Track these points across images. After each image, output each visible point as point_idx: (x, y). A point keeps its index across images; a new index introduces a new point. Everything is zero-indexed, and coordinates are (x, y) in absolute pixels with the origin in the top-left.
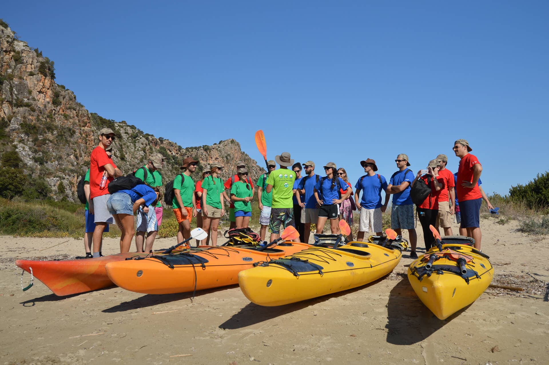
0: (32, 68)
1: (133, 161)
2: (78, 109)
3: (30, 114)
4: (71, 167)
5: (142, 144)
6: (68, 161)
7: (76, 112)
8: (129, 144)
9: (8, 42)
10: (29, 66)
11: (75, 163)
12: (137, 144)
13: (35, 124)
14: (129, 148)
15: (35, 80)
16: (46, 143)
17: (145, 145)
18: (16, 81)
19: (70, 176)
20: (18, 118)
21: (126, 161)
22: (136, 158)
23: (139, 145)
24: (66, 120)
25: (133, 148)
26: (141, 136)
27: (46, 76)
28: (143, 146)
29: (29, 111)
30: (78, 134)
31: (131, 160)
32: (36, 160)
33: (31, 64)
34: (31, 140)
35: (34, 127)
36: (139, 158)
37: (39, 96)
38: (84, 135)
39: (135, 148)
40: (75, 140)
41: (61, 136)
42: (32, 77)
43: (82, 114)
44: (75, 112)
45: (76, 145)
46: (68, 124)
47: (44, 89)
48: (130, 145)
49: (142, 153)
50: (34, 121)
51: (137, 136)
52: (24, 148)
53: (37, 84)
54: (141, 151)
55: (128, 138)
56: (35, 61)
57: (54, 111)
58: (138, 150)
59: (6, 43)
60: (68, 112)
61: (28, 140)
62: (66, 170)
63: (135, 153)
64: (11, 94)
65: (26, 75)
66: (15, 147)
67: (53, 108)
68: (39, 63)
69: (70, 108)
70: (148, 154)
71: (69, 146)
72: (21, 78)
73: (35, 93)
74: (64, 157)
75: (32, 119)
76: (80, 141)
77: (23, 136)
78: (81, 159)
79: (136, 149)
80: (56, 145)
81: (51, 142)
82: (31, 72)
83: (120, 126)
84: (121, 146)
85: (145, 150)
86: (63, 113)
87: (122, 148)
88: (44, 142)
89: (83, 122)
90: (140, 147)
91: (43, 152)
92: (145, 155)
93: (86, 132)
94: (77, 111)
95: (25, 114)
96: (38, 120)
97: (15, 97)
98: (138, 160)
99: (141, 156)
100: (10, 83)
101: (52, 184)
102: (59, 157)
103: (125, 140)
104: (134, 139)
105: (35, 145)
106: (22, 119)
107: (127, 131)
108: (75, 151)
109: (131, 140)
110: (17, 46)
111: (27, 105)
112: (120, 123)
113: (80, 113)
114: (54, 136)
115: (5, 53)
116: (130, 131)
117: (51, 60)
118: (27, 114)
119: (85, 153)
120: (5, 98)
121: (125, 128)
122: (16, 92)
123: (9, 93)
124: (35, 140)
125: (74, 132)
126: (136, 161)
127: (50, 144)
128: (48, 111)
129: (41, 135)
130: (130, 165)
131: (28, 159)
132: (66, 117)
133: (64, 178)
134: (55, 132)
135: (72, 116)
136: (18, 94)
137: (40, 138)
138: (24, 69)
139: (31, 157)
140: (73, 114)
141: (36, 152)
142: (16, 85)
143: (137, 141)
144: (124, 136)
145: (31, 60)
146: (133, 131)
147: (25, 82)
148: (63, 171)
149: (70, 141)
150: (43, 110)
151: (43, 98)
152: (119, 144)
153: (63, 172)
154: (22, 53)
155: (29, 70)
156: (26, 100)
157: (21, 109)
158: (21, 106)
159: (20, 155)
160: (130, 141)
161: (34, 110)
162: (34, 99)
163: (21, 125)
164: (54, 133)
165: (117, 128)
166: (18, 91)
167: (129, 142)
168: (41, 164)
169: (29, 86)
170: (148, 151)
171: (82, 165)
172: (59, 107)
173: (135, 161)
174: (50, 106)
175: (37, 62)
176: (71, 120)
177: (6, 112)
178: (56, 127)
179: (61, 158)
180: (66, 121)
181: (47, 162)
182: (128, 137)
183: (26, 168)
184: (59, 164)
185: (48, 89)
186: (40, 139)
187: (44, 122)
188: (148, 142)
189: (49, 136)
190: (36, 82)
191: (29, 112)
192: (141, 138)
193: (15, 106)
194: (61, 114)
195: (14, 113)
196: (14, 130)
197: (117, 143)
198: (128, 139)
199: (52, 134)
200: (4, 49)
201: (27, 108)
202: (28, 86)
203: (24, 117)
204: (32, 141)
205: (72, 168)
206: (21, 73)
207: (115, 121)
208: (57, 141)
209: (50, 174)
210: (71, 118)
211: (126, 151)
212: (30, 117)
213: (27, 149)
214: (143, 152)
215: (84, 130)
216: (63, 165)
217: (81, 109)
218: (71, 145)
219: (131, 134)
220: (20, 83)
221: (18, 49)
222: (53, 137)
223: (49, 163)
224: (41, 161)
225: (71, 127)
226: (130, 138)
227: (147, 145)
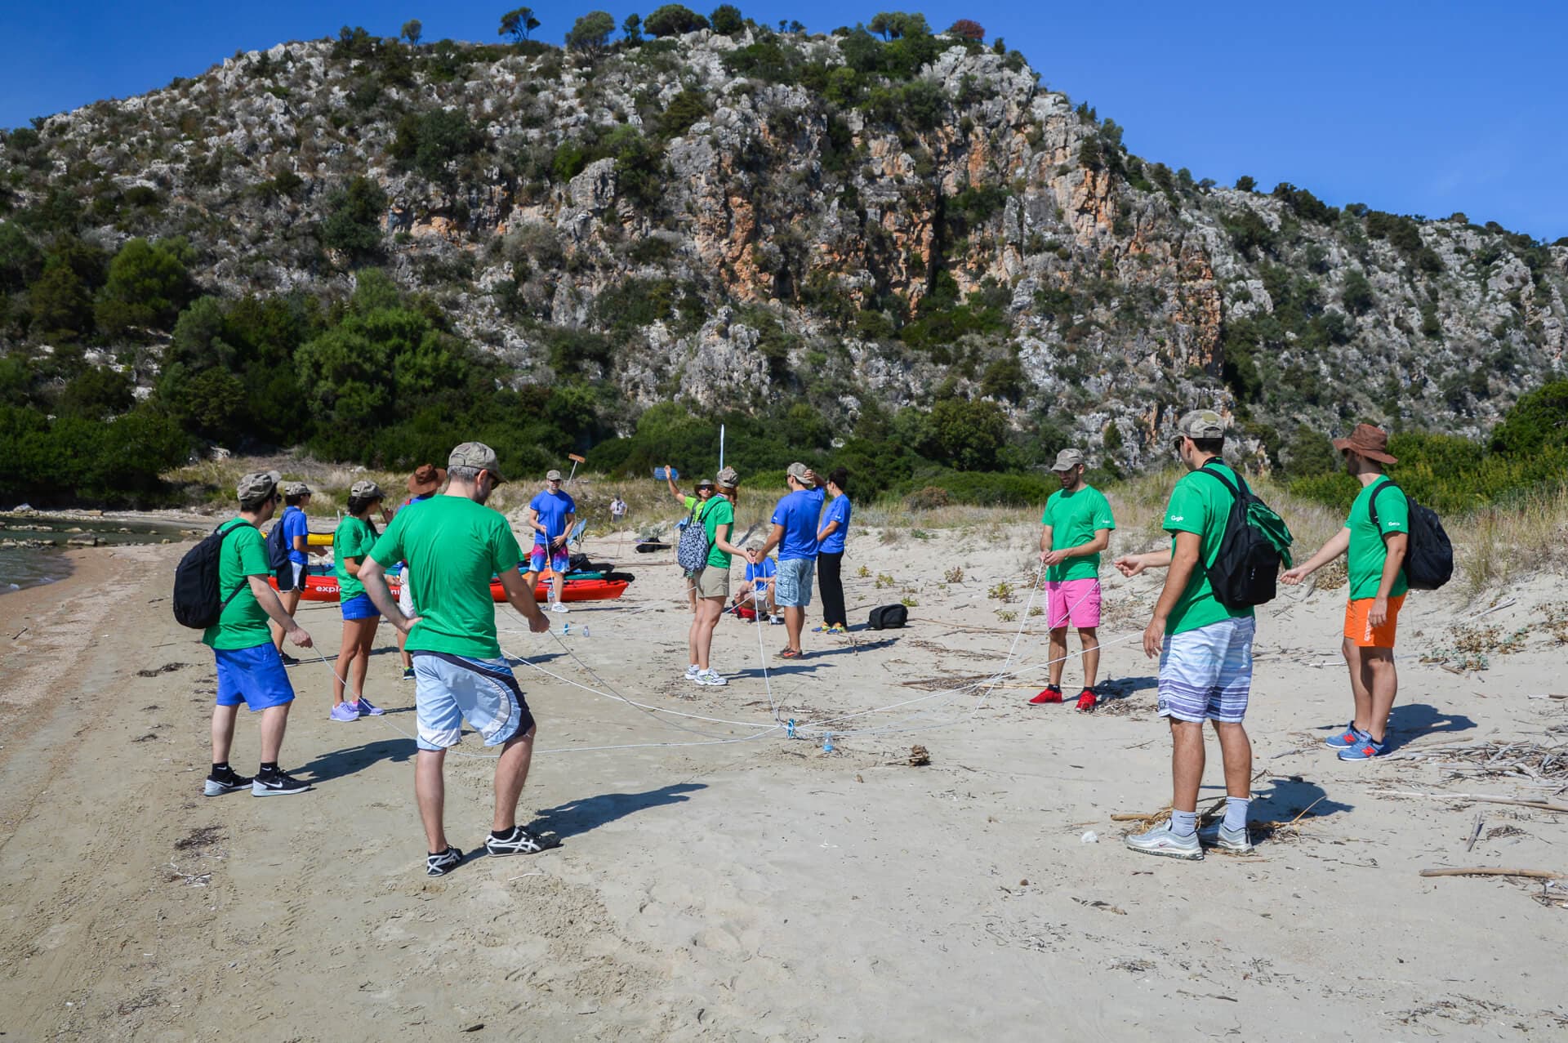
0: (1066, 157)
1: (1470, 337)
2: (1177, 235)
3: (1057, 268)
4: (1145, 385)
5: (1510, 280)
6: (1141, 372)
7: (1172, 246)
8: (1463, 284)
9: (1019, 104)
10: (1059, 153)
11: (1159, 374)
12: (1492, 283)
13: (1068, 289)
14: (1464, 297)
15: (1069, 185)
16: (1090, 333)
17: (1517, 283)
18: (1031, 194)
19: (1138, 406)
20: (1031, 279)
21: (1441, 339)
22: (1484, 327)
23: (1497, 285)
24: (1144, 268)
25: (1478, 295)
26: (1511, 256)
27: (1096, 168)
28: (1510, 286)
29: (1055, 260)
30: (1173, 301)
31: (1463, 333)
32: (1061, 374)
33: (1064, 148)
34: (1055, 327)
35: (1066, 297)
36: (1492, 325)
37: (1080, 221)
38: (1191, 302)
39: (1485, 294)
40: (1166, 316)
41: (1129, 309)
42: (1063, 177)
43: (1187, 248)
44: (1167, 245)
45: (1164, 330)
46: (1149, 278)
47: (1091, 203)
48: (1468, 287)
49: (1506, 309)
50: (1067, 283)
51: (1494, 258)
52: (1036, 348)
53: (1075, 192)
54: (1504, 301)
55: (1466, 264)
56: (1072, 137)
57: (1117, 251)
58: (1494, 299)
59: (1014, 107)
60: (1152, 249)
61: (1049, 329)
62: (1131, 392)
63: (1483, 310)
64: (1021, 226)
65: (1053, 174)
66: (1018, 348)
67: (1115, 243)
68: (1081, 142)
69: (1156, 238)
70: (1528, 309)
71: (1147, 332)
72: (1042, 185)
73: (1070, 215)
74: (1130, 361)
75: (1062, 277)
76: (1178, 316)
77: (1037, 320)
78: (1177, 362)
79: (1488, 299)
80: (1112, 333)
81: (1102, 327)
82: (1062, 166)
83: (1443, 230)
84: (1433, 294)
85: (1519, 298)
86: (1137, 253)
87: (1436, 299)
88: (1085, 330)
89: (1192, 267)
90: (1500, 291)
91: (1080, 354)
92: (1514, 314)
93: (1198, 292)
94: (1173, 242)
95: (1046, 268)
96: (1076, 277)
97: (1026, 230)
98: (1487, 331)
99: (1499, 319)
100: (1019, 201)
101: (1093, 428)
102: (1117, 364)
103: (1451, 273)
104: (1484, 269)
105: (1063, 339)
106: (1041, 281)
107: (1462, 245)
108: (1163, 344)
109: (1472, 271)
110: (1039, 107)
111: (1053, 247)
112: (1443, 220)
113: (1184, 246)
114: (1112, 313)
115: (1014, 132)
116: (1473, 242)
117: (1118, 123)
118: (1050, 268)
119: (1191, 347)
120: (1008, 237)
121: (1458, 236)
122: (1029, 221)
123: (1015, 225)
124: (1066, 327)
125: (1164, 297)
126: (1481, 334)
127: (1099, 333)
128: (1103, 252)
129: (1079, 313)
130: (1456, 351)
131: (1043, 373)
132: (1145, 261)
133: (1122, 414)
134: (1115, 303)
135: (1160, 256)
136: (1035, 224)
137: (1078, 319)
138: (1049, 162)
139: (1051, 367)
140: (1164, 251)
141: (1062, 354)
142: (1031, 203)
143: (1493, 273)
144: (1452, 262)
145: (1063, 137)
146: (1483, 240)
147: (1051, 193)
148: (1123, 395)
149: (1149, 321)
150: (1090, 253)
151: (1091, 223)
152: (1427, 287)
153: (1122, 399)
154: (1047, 123)
155: (1059, 162)
156: (1049, 236)
157: (1039, 258)
158: (1038, 251)
159: (1026, 365)
160: (1470, 274)
161: (1067, 257)
162: (1068, 230)
163: (1037, 294)
164: (1113, 304)
165: (1430, 239)
166: (1034, 216)
167: (1466, 279)
168: (1075, 382)
169: (1059, 199)
170: (1529, 298)
171: (1180, 376)
172: (1127, 240)
173: (1477, 336)
174: (1109, 240)
175: (1078, 139)
176: (1157, 267)
177: (1009, 269)
178: (1119, 290)
179: (1121, 365)
180: (1144, 272)
181: (1087, 378)
182: (1464, 261)
183: (1034, 395)
184: (1115, 379)
185: (1104, 199)
186: (1077, 323)
187: (1089, 283)
188: (1530, 272)
189: (1101, 314)
190: (1072, 189)
191: (1056, 263)
192: (1508, 262)
193: (1027, 253)
194: (1133, 256)
195: (1026, 268)
196: (1019, 309)
197: (1421, 286)
198: (1462, 269)
199: (1108, 308)
200: (1013, 123)
201: (1051, 254)
202: (1055, 202)
203: (1046, 277)
204: (1058, 331)
205: (1150, 387)
206: (1041, 172)
207: (1428, 218)
208: (1117, 323)
209: (1093, 405)
210: (1158, 263)
211: (1448, 307)
212: (1058, 274)
213: (1044, 348)
214: (1508, 305)
215: (1192, 287)
216: (1125, 380)
217: (1186, 235)
218: (1152, 330)
219: (1477, 251)
220: (1039, 198)
221: (1039, 114)
222: (1109, 314)
223: (1093, 378)
224: (1074, 377)
225: (1157, 285)
226: (1471, 266)
227: (1525, 282)
